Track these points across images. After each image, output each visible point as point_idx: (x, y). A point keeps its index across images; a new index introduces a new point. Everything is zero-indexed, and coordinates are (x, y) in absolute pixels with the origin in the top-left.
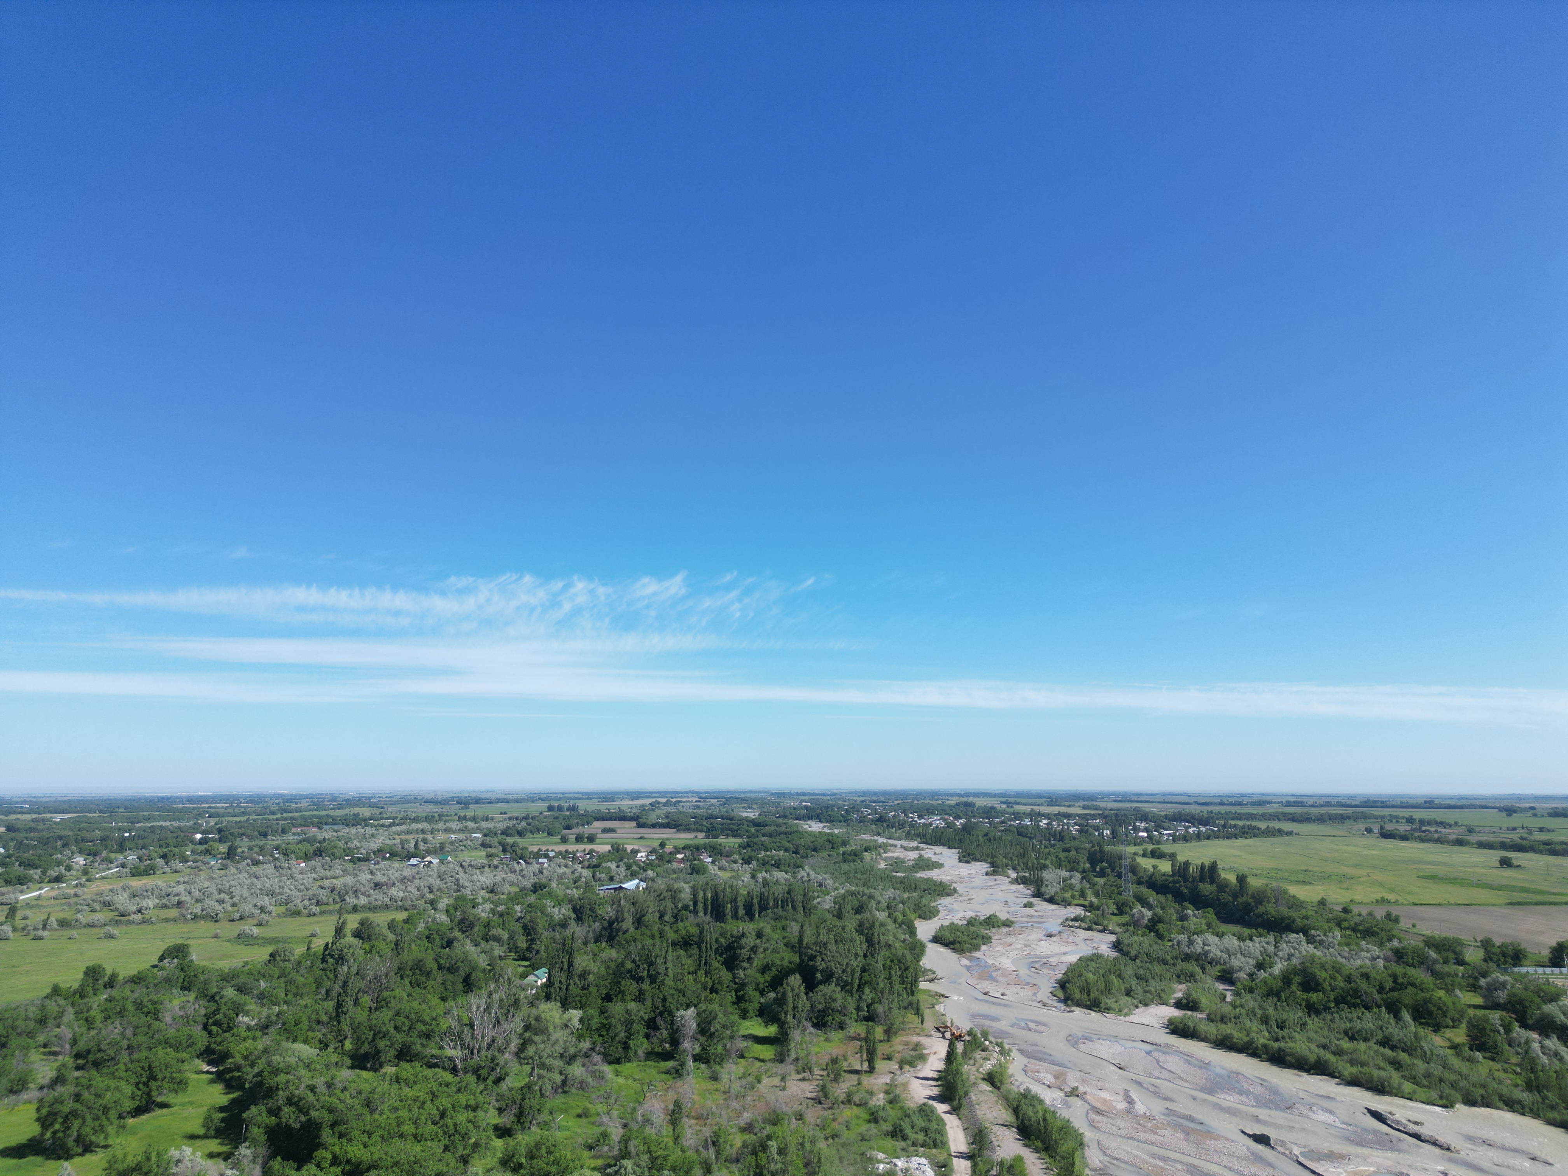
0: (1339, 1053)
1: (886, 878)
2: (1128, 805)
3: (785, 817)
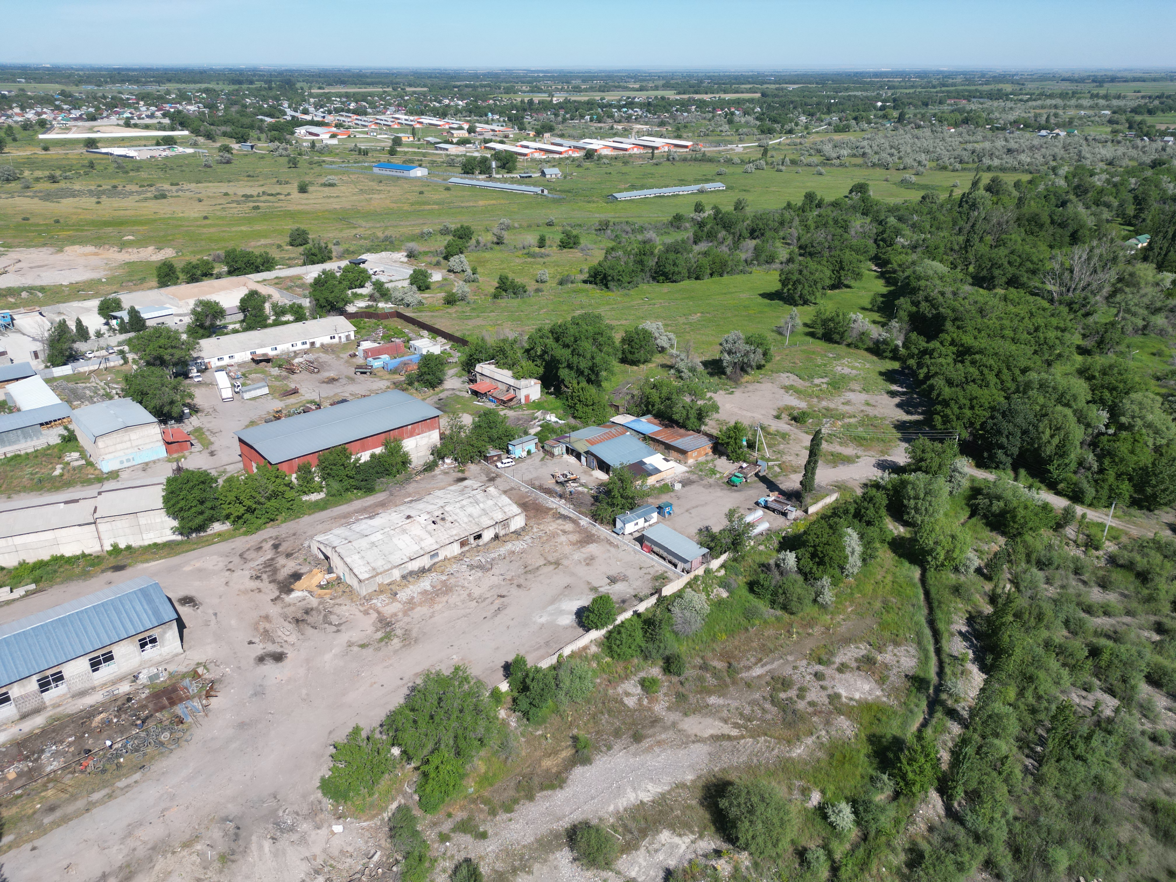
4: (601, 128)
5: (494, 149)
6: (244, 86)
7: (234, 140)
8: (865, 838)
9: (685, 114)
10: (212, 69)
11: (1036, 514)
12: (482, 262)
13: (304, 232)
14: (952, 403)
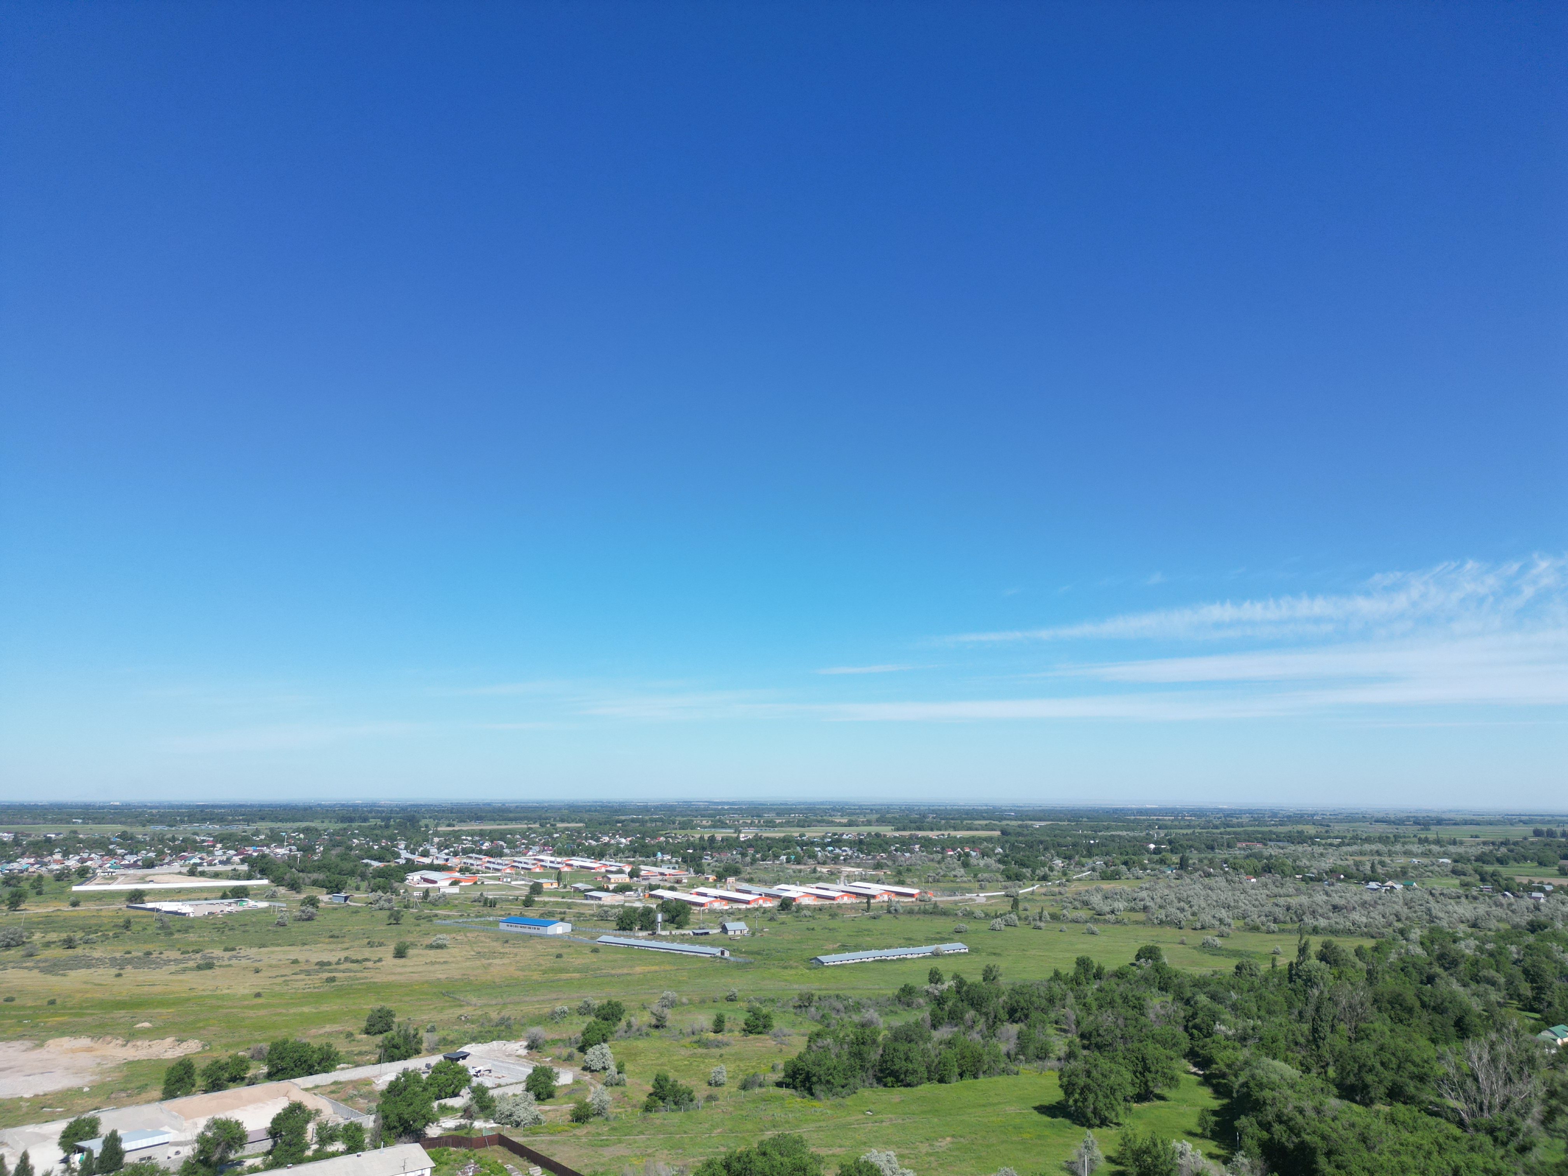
4: (800, 871)
5: (661, 898)
6: (355, 825)
7: (325, 890)
9: (908, 855)
10: (319, 805)
12: (632, 1055)
13: (390, 1014)
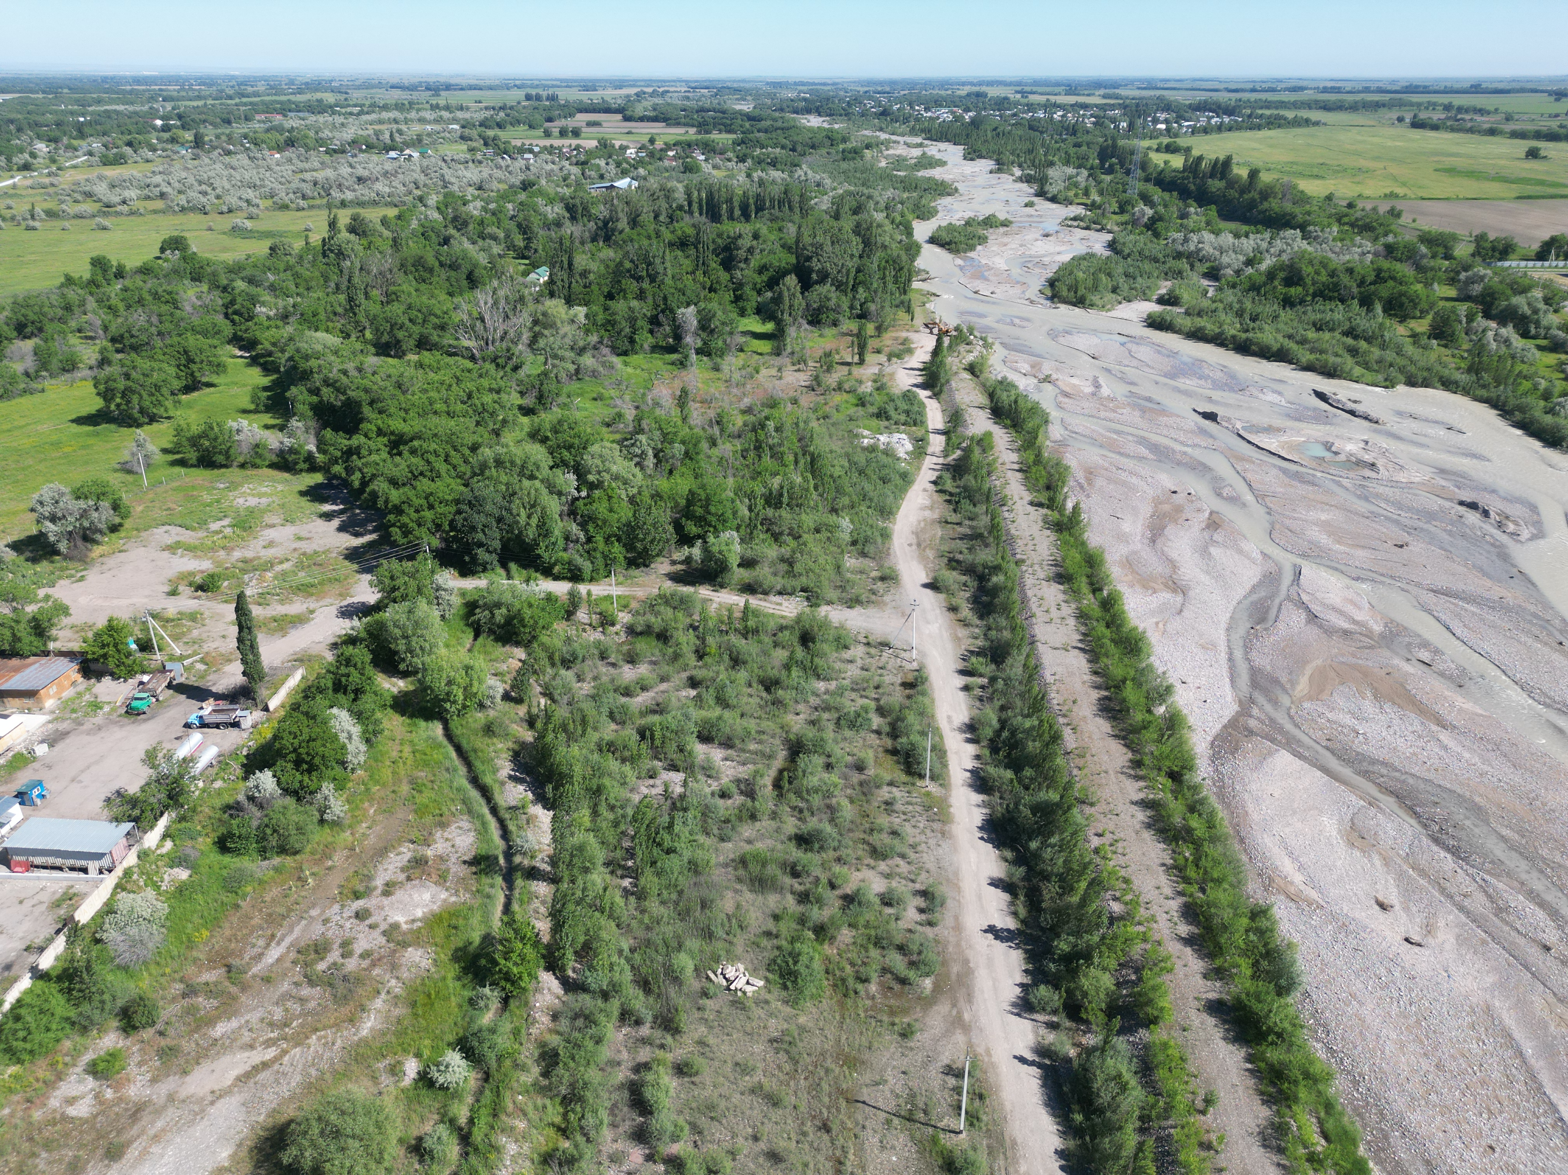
0: (1303, 342)
1: (886, 177)
2: (1152, 93)
3: (782, 110)
8: (487, 1077)
11: (543, 609)
14: (405, 507)
